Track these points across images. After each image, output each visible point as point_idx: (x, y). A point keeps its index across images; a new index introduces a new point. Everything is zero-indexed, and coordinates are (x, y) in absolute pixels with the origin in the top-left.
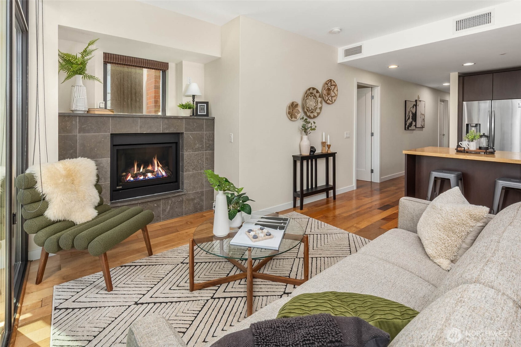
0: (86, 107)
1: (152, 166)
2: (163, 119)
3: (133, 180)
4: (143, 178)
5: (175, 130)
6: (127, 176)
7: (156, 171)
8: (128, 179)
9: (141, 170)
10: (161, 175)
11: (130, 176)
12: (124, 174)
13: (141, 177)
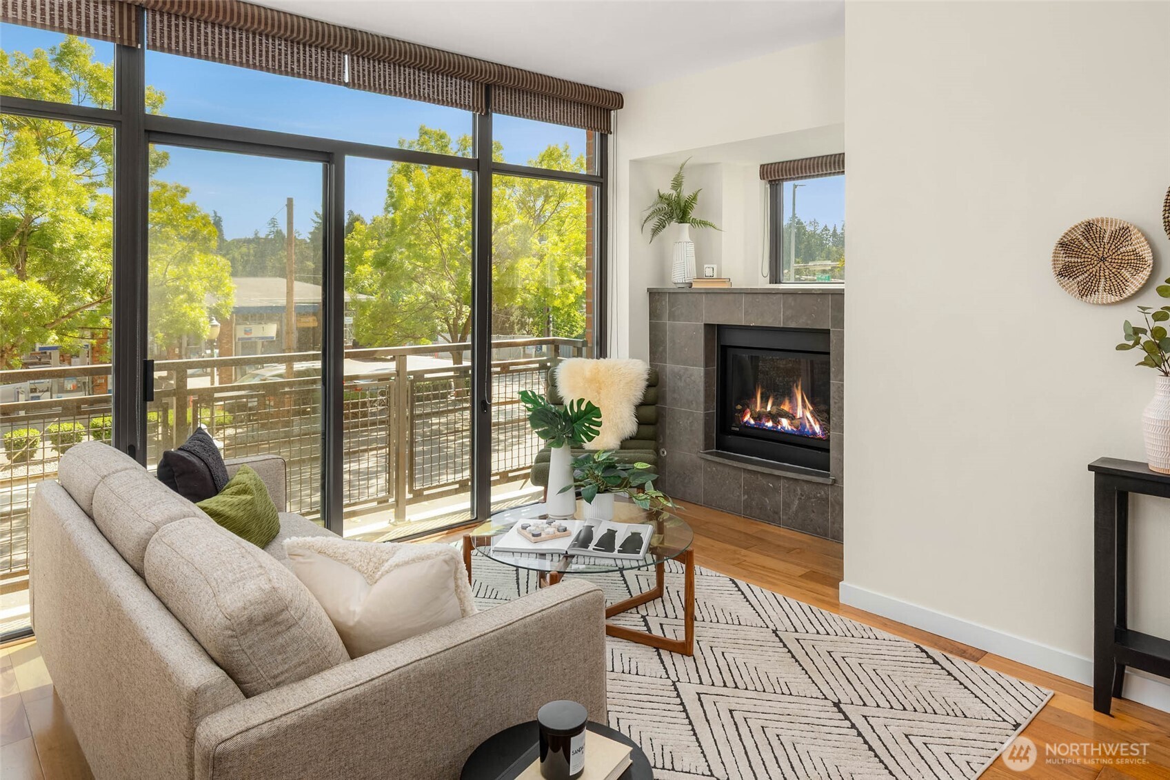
1: (790, 402)
3: (754, 425)
4: (773, 427)
6: (743, 412)
7: (798, 417)
8: (746, 419)
9: (769, 409)
10: (810, 431)
11: (748, 415)
12: (739, 407)
13: (768, 421)
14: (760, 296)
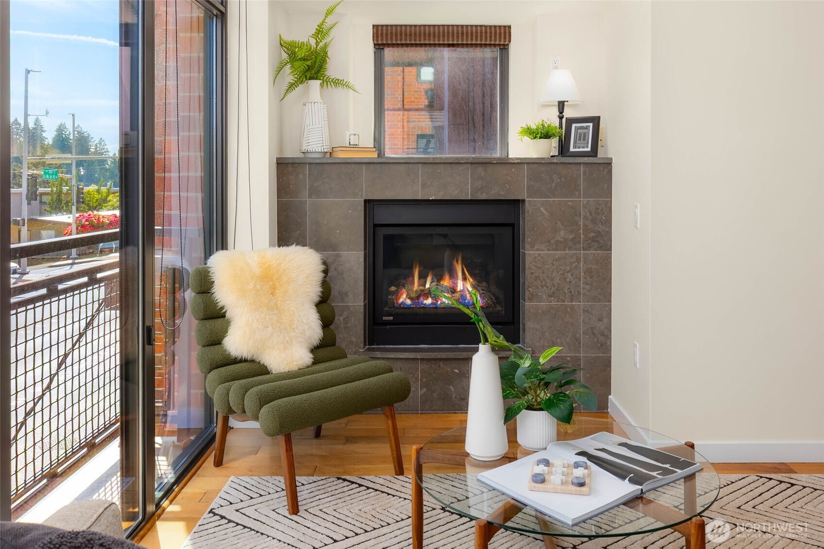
0: (324, 145)
1: (450, 279)
2: (473, 166)
3: (411, 305)
4: (432, 304)
5: (502, 193)
6: (397, 294)
7: (459, 290)
8: (401, 301)
9: (428, 286)
10: (471, 302)
11: (404, 296)
12: (393, 289)
13: (427, 299)
14: (442, 166)
